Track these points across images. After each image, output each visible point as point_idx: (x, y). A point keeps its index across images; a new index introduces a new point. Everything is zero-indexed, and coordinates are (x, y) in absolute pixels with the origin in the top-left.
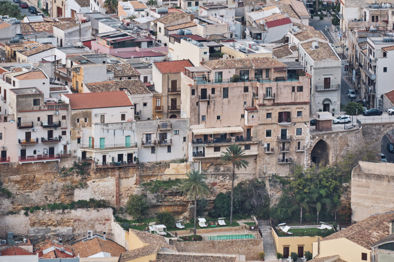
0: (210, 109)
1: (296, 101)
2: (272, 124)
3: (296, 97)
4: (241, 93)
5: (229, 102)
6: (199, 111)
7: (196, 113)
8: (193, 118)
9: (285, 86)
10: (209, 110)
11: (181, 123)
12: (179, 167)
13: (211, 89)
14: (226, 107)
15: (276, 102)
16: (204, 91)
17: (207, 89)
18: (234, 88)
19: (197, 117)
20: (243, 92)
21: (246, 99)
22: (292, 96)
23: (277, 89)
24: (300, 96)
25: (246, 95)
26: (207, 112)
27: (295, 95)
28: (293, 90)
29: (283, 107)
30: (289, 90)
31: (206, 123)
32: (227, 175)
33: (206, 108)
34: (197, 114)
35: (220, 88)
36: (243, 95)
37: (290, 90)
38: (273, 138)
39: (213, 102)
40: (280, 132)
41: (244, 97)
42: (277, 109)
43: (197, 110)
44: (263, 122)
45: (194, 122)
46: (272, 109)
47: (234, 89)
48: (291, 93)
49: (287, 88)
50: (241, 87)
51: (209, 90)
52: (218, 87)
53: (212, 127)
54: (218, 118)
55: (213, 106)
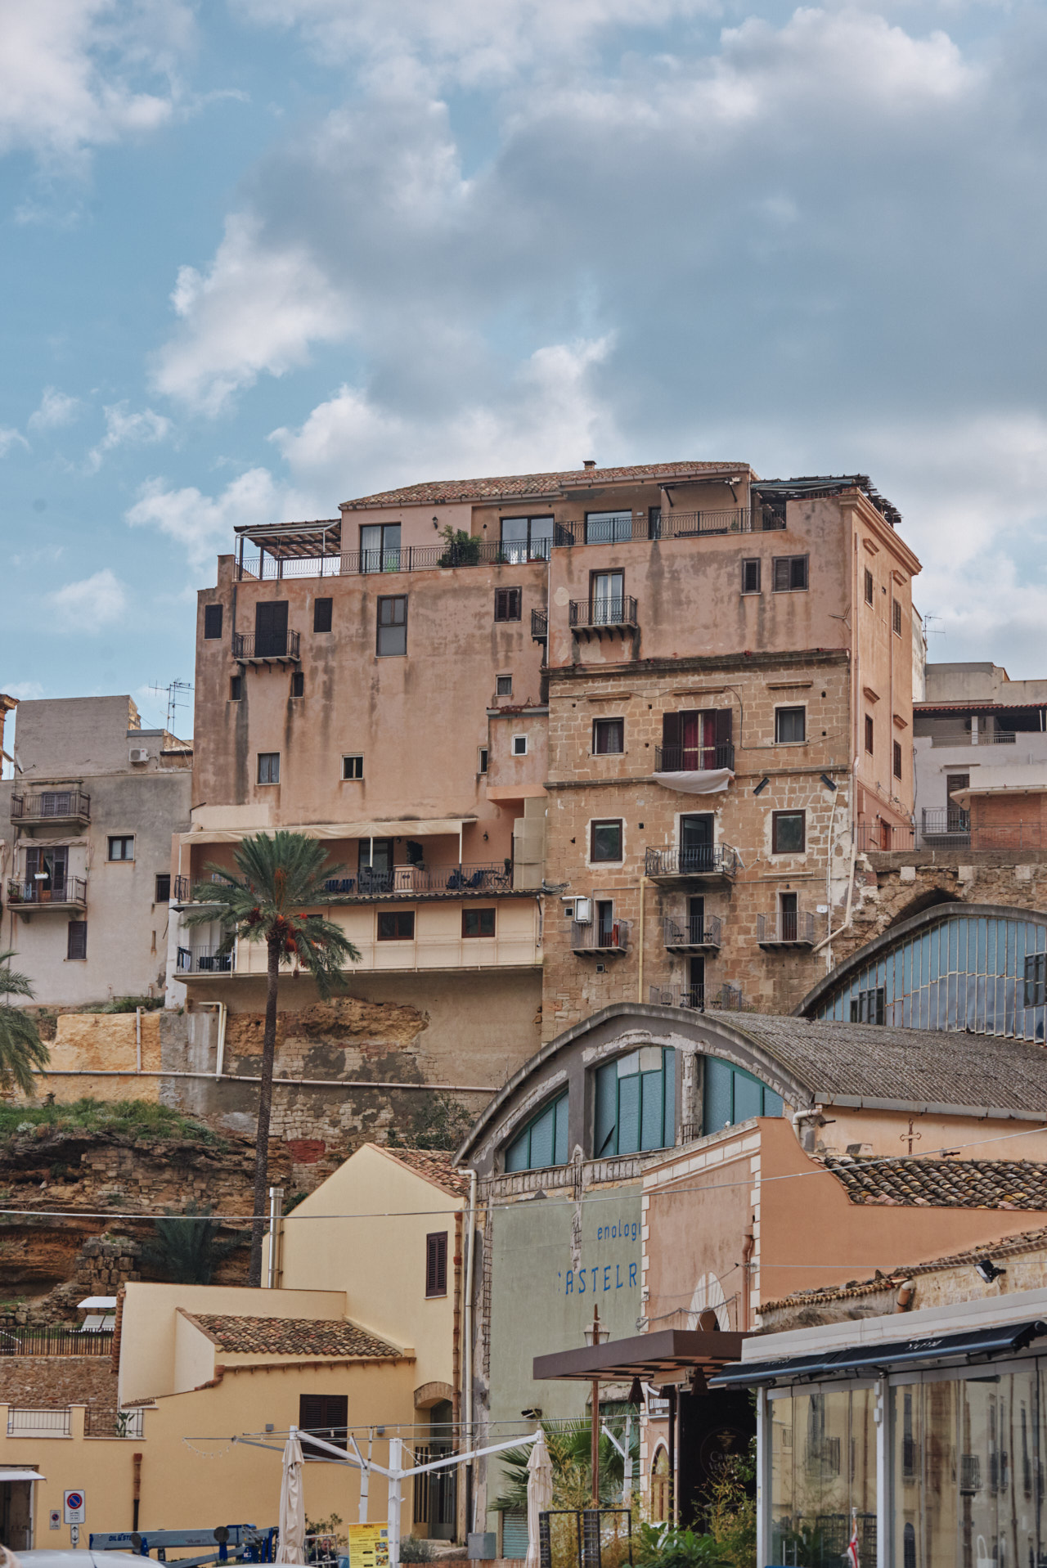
0: (303, 715)
1: (770, 649)
2: (625, 784)
3: (768, 625)
4: (481, 627)
5: (409, 676)
6: (246, 726)
7: (226, 742)
8: (210, 768)
9: (701, 562)
10: (298, 723)
11: (146, 795)
12: (101, 1035)
13: (309, 602)
14: (392, 708)
15: (647, 653)
16: (272, 616)
17: (291, 606)
18: (437, 597)
19: (232, 759)
20: (489, 620)
21: (507, 658)
22: (742, 619)
23: (655, 575)
24: (791, 613)
25: (508, 637)
26: (289, 731)
27: (762, 610)
28: (751, 581)
29: (691, 681)
30: (723, 579)
31: (278, 799)
32: (382, 1099)
33: (284, 712)
34: (232, 747)
35: (358, 596)
36: (493, 636)
37: (730, 583)
38: (629, 868)
39: (321, 677)
40: (676, 831)
41: (494, 653)
42: (657, 693)
43: (233, 723)
44: (574, 775)
45: (214, 790)
46: (625, 697)
47: (441, 603)
48: (735, 599)
49: (711, 570)
50: (480, 590)
51: (302, 607)
52: (350, 593)
53: (314, 818)
54: (353, 768)
55: (323, 702)
